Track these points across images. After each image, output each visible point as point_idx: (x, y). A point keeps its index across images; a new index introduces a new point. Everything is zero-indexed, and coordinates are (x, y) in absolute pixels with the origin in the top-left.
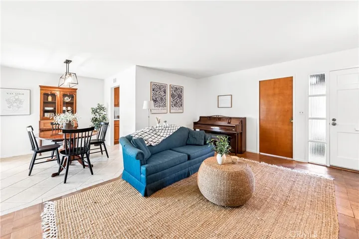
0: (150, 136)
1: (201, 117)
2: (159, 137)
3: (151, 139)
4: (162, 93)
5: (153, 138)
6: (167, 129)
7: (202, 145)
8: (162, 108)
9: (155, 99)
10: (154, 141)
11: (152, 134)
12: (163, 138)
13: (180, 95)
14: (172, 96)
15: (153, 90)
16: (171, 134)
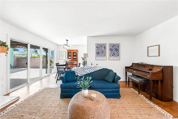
0: (79, 71)
1: (133, 64)
2: (84, 72)
3: (79, 73)
4: (103, 49)
5: (81, 72)
6: (92, 68)
7: (110, 82)
8: (103, 57)
9: (98, 52)
10: (81, 74)
11: (81, 70)
12: (86, 73)
13: (117, 49)
14: (111, 50)
15: (97, 48)
16: (93, 71)
